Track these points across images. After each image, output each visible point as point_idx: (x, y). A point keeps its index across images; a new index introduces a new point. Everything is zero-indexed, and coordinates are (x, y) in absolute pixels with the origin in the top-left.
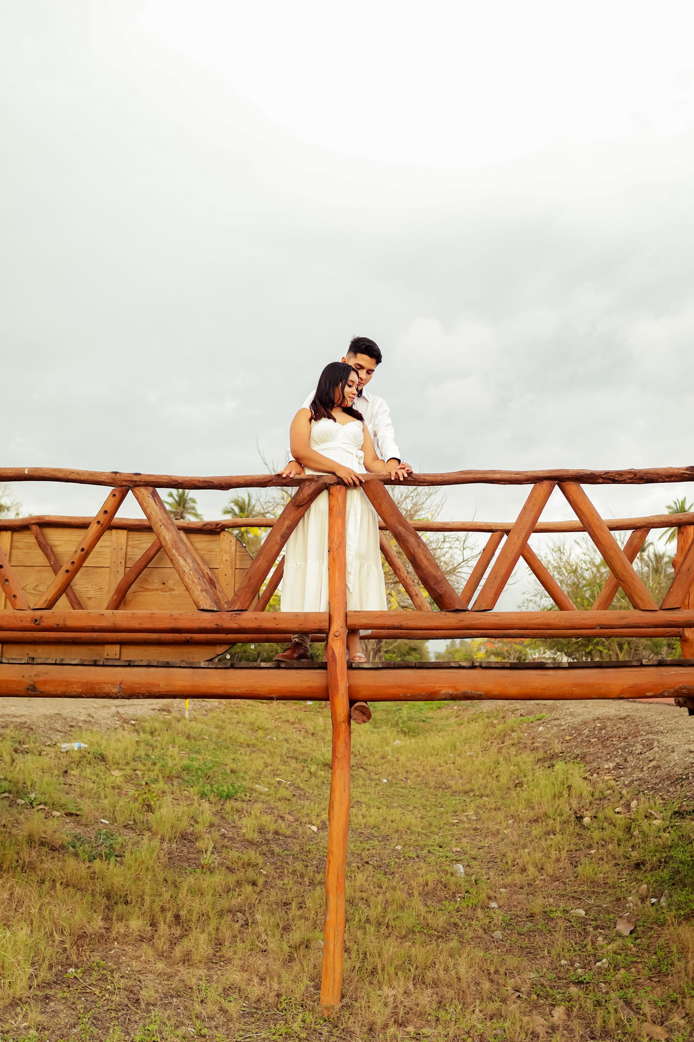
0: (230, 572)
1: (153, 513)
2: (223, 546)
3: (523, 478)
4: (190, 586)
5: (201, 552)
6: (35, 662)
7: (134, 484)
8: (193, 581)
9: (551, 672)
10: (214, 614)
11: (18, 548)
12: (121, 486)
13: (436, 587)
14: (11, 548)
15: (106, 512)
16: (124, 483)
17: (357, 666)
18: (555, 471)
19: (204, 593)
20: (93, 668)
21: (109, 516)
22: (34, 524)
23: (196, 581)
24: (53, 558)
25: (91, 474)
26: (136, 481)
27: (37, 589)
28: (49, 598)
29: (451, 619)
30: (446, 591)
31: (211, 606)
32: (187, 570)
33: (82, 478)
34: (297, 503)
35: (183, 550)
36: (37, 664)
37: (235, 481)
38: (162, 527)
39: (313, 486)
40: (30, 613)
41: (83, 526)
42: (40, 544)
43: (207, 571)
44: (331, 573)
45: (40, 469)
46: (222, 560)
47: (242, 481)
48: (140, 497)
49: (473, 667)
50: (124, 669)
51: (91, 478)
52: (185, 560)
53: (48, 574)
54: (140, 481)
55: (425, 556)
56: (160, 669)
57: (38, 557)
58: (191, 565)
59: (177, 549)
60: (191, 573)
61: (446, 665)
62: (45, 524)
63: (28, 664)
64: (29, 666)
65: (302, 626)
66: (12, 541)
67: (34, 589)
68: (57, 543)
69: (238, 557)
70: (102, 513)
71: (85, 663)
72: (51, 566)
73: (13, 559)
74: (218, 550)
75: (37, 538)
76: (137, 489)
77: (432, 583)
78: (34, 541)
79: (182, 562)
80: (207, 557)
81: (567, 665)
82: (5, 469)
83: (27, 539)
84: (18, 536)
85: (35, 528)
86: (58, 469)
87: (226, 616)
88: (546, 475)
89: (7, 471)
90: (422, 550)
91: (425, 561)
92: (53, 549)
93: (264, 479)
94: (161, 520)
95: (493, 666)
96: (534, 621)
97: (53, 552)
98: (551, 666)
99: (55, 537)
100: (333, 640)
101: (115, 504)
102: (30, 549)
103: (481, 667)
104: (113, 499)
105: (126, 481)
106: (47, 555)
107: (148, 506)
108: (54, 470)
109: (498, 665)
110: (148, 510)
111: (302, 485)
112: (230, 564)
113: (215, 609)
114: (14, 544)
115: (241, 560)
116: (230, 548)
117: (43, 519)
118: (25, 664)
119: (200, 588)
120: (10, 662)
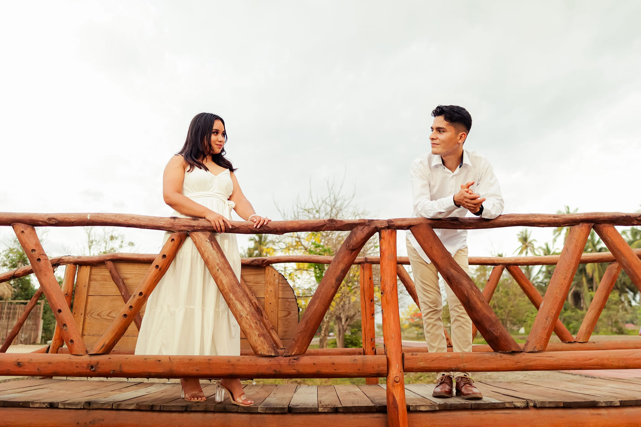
0: (273, 301)
1: (211, 257)
2: (268, 279)
3: (561, 221)
4: (248, 331)
5: (249, 284)
6: (91, 407)
7: (192, 228)
8: (251, 326)
9: (603, 412)
10: (272, 359)
11: (95, 280)
12: (180, 231)
13: (491, 329)
14: (90, 280)
15: (164, 256)
16: (183, 228)
17: (414, 409)
18: (592, 214)
19: (262, 338)
20: (149, 414)
21: (168, 260)
22: (108, 260)
23: (253, 325)
24: (124, 290)
25: (151, 219)
26: (194, 226)
27: (111, 315)
28: (107, 343)
29: (507, 360)
30: (501, 333)
31: (268, 351)
32: (244, 315)
33: (142, 223)
34: (351, 247)
35: (240, 294)
36: (93, 409)
37: (290, 225)
38: (220, 271)
39: (366, 230)
40: (86, 358)
41: (148, 262)
42: (113, 278)
43: (255, 300)
44: (385, 315)
45: (102, 214)
46: (267, 291)
47: (297, 226)
48: (197, 241)
49: (527, 407)
50: (180, 415)
51: (150, 223)
52: (242, 304)
53: (120, 302)
54: (198, 226)
55: (479, 298)
56: (216, 415)
57: (112, 288)
58: (248, 309)
59: (234, 293)
60: (249, 317)
61: (501, 406)
62: (118, 260)
63: (84, 409)
64: (85, 411)
65: (361, 371)
66: (90, 274)
67: (108, 315)
68: (128, 276)
69: (280, 288)
70: (161, 257)
71: (142, 409)
72: (123, 296)
73: (91, 289)
74: (264, 282)
75: (110, 272)
76: (195, 234)
77: (487, 325)
78: (109, 274)
79: (239, 306)
80: (254, 288)
81: (618, 404)
82: (68, 214)
83: (102, 273)
84: (95, 271)
85: (110, 264)
86: (119, 215)
87: (283, 361)
88: (584, 217)
89: (69, 217)
90: (475, 292)
91: (479, 303)
92: (125, 281)
93: (317, 223)
94: (218, 264)
95: (547, 406)
96: (588, 362)
97: (124, 283)
98: (604, 405)
99: (127, 271)
100: (393, 386)
101: (174, 248)
102: (106, 281)
103: (535, 407)
104: (171, 244)
105: (184, 226)
106: (119, 287)
107: (205, 251)
108: (116, 215)
109: (551, 405)
110: (206, 255)
111: (355, 229)
112: (274, 294)
113: (273, 354)
114: (92, 277)
115: (283, 291)
116: (274, 281)
117: (116, 256)
118: (81, 409)
119: (257, 333)
120: (66, 407)
